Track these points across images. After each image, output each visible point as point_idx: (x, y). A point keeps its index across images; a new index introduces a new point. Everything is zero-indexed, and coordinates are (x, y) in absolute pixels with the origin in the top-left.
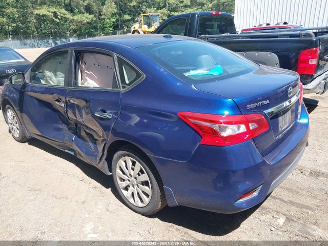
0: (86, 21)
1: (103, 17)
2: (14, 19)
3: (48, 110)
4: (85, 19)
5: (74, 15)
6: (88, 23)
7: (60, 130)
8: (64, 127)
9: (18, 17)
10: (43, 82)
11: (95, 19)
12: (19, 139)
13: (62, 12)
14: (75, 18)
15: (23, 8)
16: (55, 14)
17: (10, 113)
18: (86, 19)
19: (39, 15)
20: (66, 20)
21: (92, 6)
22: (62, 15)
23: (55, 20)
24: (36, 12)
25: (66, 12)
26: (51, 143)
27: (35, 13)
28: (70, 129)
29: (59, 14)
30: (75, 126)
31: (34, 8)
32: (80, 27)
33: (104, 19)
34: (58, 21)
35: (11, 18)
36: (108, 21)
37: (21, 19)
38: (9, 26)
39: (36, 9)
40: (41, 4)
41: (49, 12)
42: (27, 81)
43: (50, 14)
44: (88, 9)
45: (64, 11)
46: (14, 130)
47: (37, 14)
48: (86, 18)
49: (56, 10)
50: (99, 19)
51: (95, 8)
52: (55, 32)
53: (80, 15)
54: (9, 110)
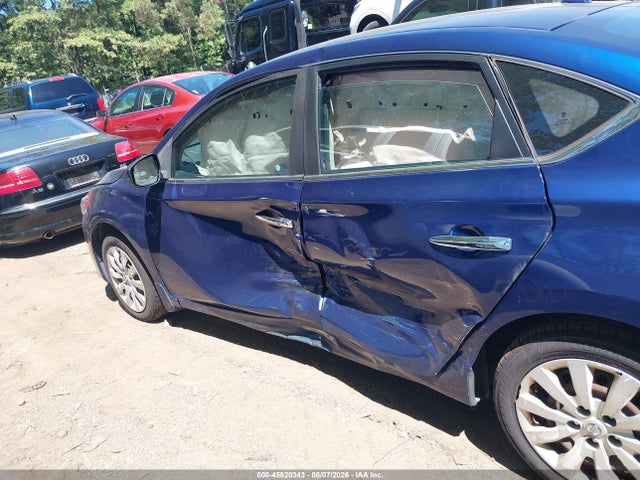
0: (167, 49)
1: (200, 37)
2: (29, 63)
3: (234, 240)
4: (165, 44)
5: (143, 41)
6: (172, 52)
7: (271, 286)
8: (285, 278)
9: (39, 59)
10: (203, 171)
11: (185, 43)
12: (145, 315)
13: (120, 37)
14: (147, 44)
15: (44, 39)
16: (107, 44)
17: (116, 256)
18: (168, 45)
19: (76, 48)
20: (130, 50)
21: (177, 18)
22: (120, 42)
23: (108, 54)
24: (69, 43)
25: (128, 36)
26: (244, 320)
27: (69, 45)
28: (304, 282)
29: (113, 41)
30: (318, 275)
31: (64, 36)
32: (159, 62)
33: (203, 41)
34: (114, 55)
35: (24, 62)
36: (211, 43)
37: (43, 61)
38: (21, 77)
39: (69, 37)
40: (76, 29)
41: (95, 39)
42: (165, 173)
43: (98, 43)
44: (170, 26)
45: (123, 34)
46: (127, 293)
47: (71, 48)
48: (168, 42)
49: (109, 35)
50: (194, 42)
51: (183, 22)
52: (111, 79)
53: (156, 38)
54: (114, 250)
